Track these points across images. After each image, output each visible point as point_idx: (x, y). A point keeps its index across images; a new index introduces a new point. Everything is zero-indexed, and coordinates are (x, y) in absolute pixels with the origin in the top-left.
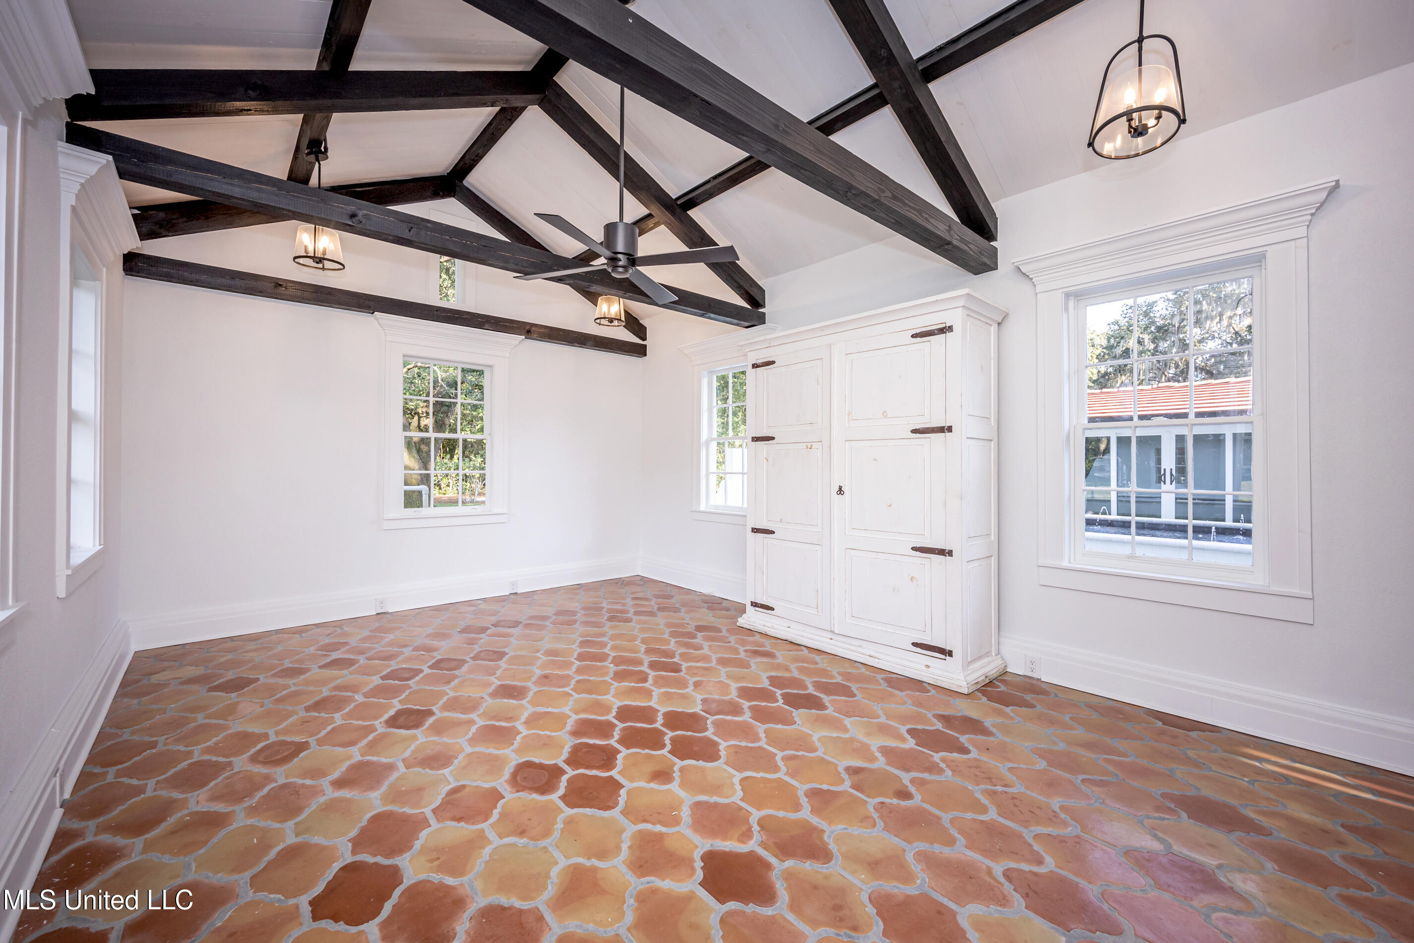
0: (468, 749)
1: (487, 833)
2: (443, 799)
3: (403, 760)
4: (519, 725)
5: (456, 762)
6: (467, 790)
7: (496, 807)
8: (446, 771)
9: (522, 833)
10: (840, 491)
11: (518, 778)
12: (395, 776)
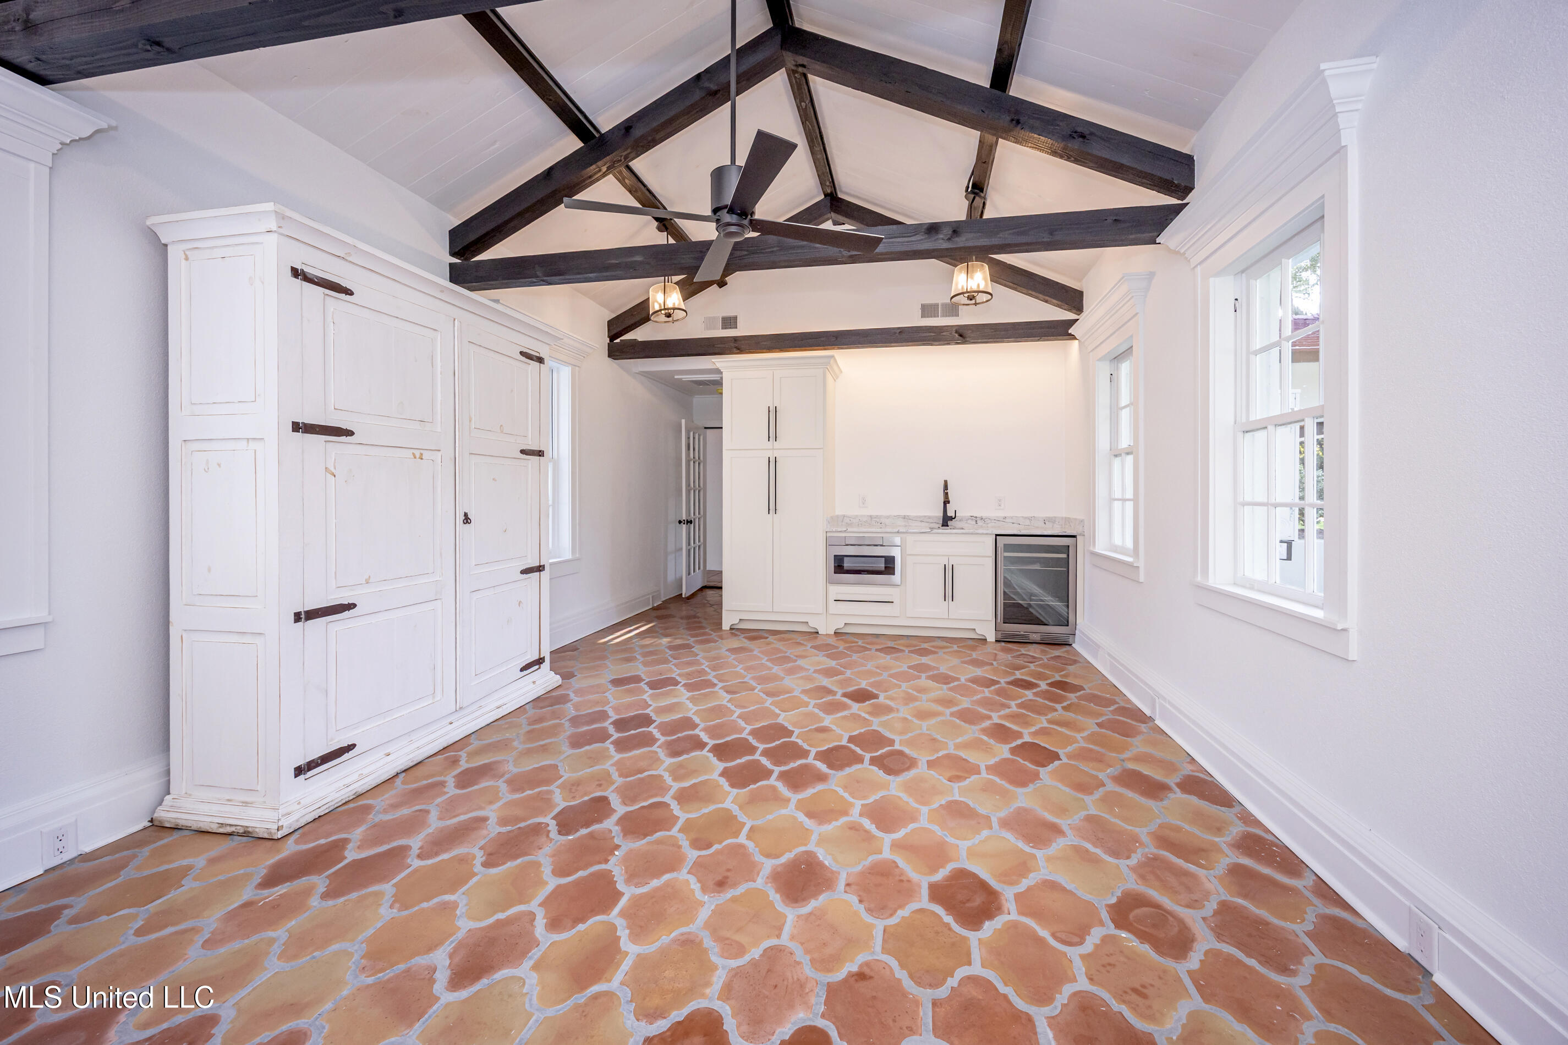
0: (924, 810)
1: (953, 747)
2: (969, 778)
3: (991, 828)
4: (855, 814)
5: (943, 802)
6: (949, 774)
7: (938, 757)
8: (957, 798)
9: (934, 740)
10: (467, 520)
11: (907, 766)
12: (1002, 814)
